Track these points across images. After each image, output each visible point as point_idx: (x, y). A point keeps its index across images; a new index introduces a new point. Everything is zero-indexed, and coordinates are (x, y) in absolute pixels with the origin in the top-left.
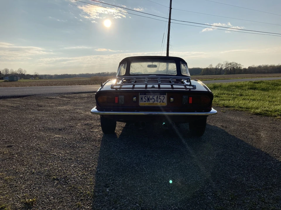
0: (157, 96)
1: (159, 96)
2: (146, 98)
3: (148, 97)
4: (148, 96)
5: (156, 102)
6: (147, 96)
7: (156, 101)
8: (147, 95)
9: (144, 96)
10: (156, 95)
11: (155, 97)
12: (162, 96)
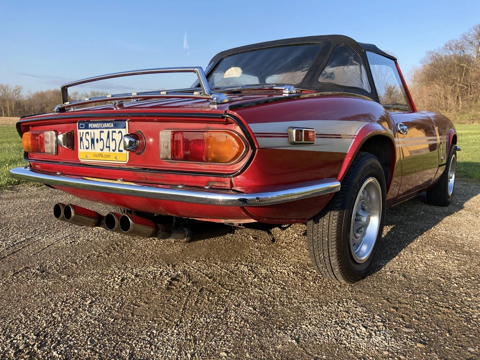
0: (109, 132)
1: (113, 132)
2: (89, 138)
3: (93, 135)
4: (92, 131)
5: (106, 150)
6: (89, 131)
7: (107, 147)
8: (90, 128)
9: (85, 131)
10: (106, 128)
11: (104, 136)
12: (117, 130)
